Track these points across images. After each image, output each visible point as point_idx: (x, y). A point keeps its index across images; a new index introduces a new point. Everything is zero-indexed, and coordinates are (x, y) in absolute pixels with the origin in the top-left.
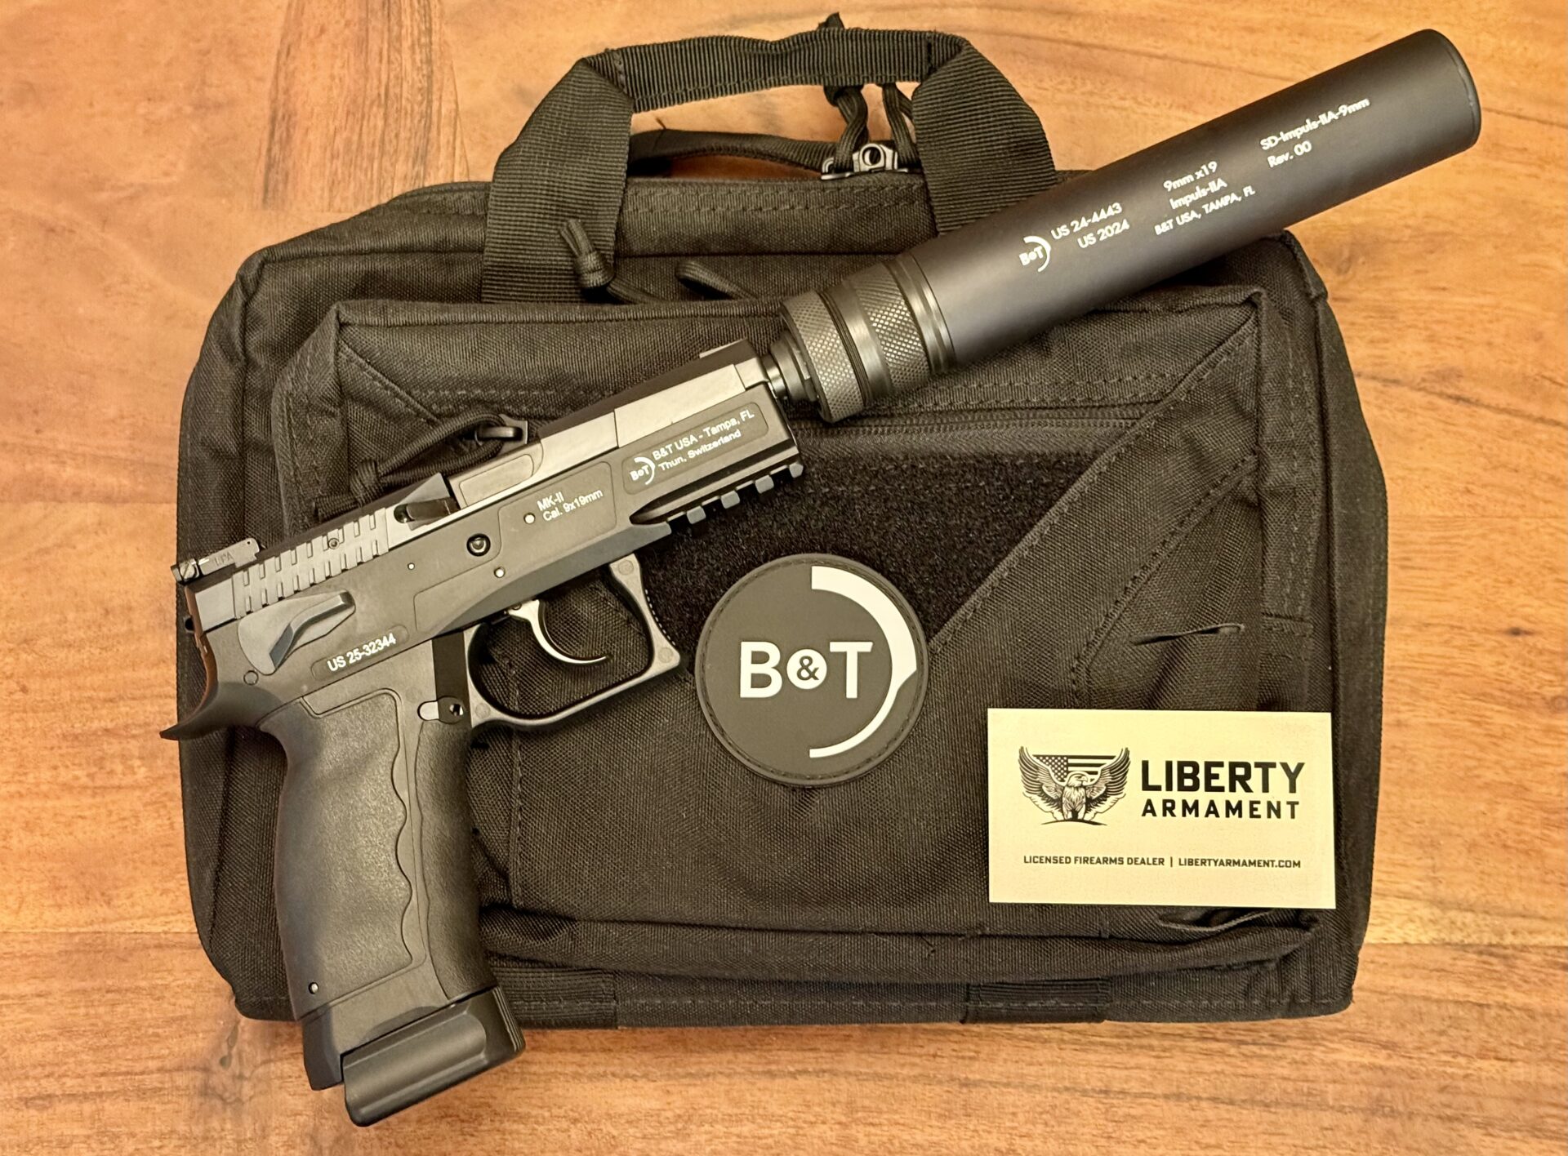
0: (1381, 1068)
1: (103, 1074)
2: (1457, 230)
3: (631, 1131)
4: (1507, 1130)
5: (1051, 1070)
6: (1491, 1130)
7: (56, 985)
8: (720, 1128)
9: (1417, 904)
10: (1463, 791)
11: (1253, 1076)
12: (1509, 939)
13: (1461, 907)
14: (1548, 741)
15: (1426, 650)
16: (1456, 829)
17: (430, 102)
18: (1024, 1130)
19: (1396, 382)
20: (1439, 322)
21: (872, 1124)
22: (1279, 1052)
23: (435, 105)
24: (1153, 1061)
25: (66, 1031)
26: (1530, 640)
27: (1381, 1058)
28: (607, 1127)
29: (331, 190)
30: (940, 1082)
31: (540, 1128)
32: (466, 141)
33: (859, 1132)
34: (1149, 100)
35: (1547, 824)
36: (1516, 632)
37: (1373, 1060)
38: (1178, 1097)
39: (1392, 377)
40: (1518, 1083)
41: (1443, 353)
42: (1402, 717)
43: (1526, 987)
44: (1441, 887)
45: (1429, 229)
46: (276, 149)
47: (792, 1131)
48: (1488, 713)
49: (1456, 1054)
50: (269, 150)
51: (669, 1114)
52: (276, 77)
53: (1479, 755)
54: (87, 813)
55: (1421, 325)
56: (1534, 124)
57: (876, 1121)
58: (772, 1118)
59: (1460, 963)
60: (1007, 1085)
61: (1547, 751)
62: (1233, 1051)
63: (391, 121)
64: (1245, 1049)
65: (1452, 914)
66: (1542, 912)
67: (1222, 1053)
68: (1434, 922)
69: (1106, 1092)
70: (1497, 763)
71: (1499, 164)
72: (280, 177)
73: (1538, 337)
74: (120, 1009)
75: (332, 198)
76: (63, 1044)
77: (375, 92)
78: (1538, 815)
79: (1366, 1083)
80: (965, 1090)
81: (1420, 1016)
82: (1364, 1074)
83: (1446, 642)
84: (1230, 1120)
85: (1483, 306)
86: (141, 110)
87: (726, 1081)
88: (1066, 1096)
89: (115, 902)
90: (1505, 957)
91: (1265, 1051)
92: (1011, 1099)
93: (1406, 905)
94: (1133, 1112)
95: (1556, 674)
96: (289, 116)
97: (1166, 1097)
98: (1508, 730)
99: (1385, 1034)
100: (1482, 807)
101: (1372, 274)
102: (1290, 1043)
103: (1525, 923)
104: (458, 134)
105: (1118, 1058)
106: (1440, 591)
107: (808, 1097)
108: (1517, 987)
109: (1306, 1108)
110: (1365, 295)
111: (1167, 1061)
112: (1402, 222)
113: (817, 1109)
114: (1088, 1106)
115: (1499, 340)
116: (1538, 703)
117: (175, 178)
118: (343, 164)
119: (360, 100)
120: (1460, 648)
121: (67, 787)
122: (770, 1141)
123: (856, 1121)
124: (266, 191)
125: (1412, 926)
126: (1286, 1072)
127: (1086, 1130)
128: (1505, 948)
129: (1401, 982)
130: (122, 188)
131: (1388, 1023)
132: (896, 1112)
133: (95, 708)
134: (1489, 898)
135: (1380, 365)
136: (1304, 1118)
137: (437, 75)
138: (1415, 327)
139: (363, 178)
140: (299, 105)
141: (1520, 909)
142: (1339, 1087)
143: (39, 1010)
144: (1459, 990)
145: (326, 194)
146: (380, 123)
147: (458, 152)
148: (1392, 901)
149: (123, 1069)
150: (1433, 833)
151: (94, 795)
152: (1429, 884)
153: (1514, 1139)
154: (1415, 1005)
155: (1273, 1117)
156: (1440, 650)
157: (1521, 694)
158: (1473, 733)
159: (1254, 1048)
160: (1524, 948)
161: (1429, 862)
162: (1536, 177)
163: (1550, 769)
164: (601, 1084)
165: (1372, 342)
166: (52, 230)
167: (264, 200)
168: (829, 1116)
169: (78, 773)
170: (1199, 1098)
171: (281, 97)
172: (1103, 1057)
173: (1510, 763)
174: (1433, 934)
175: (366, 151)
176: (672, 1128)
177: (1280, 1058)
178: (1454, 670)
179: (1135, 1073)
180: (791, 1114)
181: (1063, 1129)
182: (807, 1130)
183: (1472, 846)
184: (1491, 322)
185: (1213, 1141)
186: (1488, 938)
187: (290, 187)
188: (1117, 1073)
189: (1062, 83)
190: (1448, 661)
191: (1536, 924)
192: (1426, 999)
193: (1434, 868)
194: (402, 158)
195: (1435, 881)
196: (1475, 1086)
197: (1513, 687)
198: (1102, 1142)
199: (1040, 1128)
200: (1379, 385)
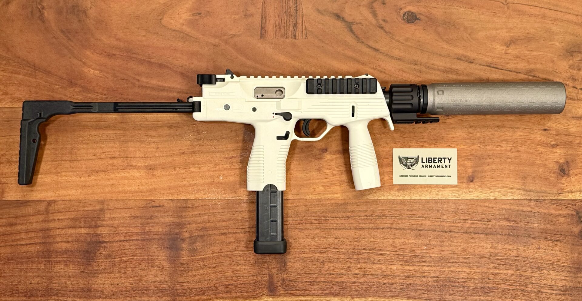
0: (512, 226)
1: (237, 229)
2: (535, 37)
3: (348, 240)
4: (539, 239)
5: (439, 227)
6: (535, 239)
7: (226, 210)
8: (367, 240)
9: (521, 191)
10: (532, 166)
11: (483, 228)
12: (541, 198)
13: (530, 191)
14: (552, 154)
15: (525, 134)
16: (530, 174)
17: (297, 13)
18: (433, 239)
19: (520, 73)
20: (530, 58)
21: (400, 239)
22: (489, 223)
23: (298, 13)
24: (461, 225)
25: (229, 220)
26: (548, 132)
27: (512, 224)
28: (343, 239)
29: (275, 34)
30: (414, 230)
31: (328, 240)
32: (305, 22)
33: (397, 241)
34: (463, 7)
35: (550, 173)
36: (545, 130)
37: (510, 224)
38: (466, 232)
39: (518, 71)
40: (542, 229)
41: (531, 66)
42: (519, 149)
43: (544, 208)
44: (526, 187)
45: (528, 36)
46: (263, 25)
47: (382, 240)
48: (538, 148)
49: (528, 223)
50: (261, 25)
51: (356, 237)
52: (262, 8)
53: (536, 157)
54: (230, 174)
55: (526, 59)
56: (553, 11)
57: (400, 238)
58: (377, 238)
59: (530, 203)
60: (429, 230)
61: (551, 156)
62: (479, 223)
63: (288, 17)
64: (481, 222)
65: (529, 193)
66: (549, 192)
67: (476, 223)
68: (525, 195)
69: (450, 232)
70: (540, 159)
71: (545, 21)
72: (264, 32)
73: (553, 62)
74: (239, 215)
75: (276, 36)
76: (228, 223)
77: (284, 11)
78: (549, 171)
79: (508, 229)
80: (420, 231)
81: (520, 215)
82: (508, 227)
83: (529, 133)
84: (478, 237)
85: (540, 54)
86: (233, 17)
87: (368, 230)
88: (441, 232)
89: (237, 193)
90: (540, 202)
91: (486, 223)
92: (430, 233)
93: (518, 191)
94: (456, 236)
95: (554, 139)
96: (265, 17)
97: (464, 233)
98: (542, 152)
99: (513, 219)
100: (536, 169)
101: (515, 47)
102: (491, 221)
103: (545, 194)
104: (303, 20)
105: (453, 225)
106: (529, 121)
107: (385, 233)
108: (542, 208)
109: (495, 235)
110: (513, 52)
111: (464, 225)
112: (522, 35)
113: (388, 236)
114: (446, 235)
115: (543, 63)
116: (550, 146)
117: (241, 33)
118: (278, 28)
119: (281, 13)
120: (533, 134)
121: (225, 169)
122: (377, 242)
123: (396, 238)
124: (261, 35)
125: (519, 195)
126: (490, 227)
127: (446, 240)
128: (540, 200)
129: (516, 207)
130: (230, 35)
131: (513, 216)
132: (404, 236)
133: (230, 152)
134: (537, 189)
135: (516, 69)
136: (494, 237)
137: (298, 6)
138: (524, 60)
139: (282, 31)
140: (268, 14)
141: (544, 191)
142: (502, 230)
143: (223, 216)
144: (530, 209)
145: (274, 35)
146: (286, 18)
147: (303, 24)
148: (515, 190)
149: (241, 227)
150: (525, 175)
151: (231, 170)
152: (524, 186)
153: (540, 241)
154: (520, 212)
155: (487, 237)
156: (528, 134)
157: (546, 144)
158: (535, 153)
159: (484, 222)
160: (545, 200)
161: (524, 182)
162: (553, 23)
163: (552, 160)
164: (341, 231)
165: (515, 63)
166: (215, 45)
167: (261, 37)
168: (390, 237)
169: (227, 166)
170: (471, 233)
171: (264, 13)
172: (450, 224)
173: (543, 159)
174: (524, 197)
175: (283, 25)
176: (356, 240)
177: (489, 224)
178: (531, 139)
179: (457, 228)
180: (382, 237)
181: (441, 239)
182: (386, 240)
183: (534, 178)
184: (542, 58)
185: (474, 242)
186: (536, 198)
187: (266, 33)
188: (453, 228)
189: (443, 3)
190: (529, 137)
191: (547, 195)
192: (523, 211)
193: (525, 183)
194: (291, 26)
195: (525, 186)
196: (532, 230)
197: (544, 142)
198: (450, 242)
199: (436, 239)
200: (516, 74)
